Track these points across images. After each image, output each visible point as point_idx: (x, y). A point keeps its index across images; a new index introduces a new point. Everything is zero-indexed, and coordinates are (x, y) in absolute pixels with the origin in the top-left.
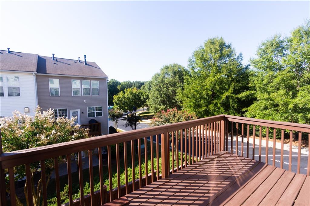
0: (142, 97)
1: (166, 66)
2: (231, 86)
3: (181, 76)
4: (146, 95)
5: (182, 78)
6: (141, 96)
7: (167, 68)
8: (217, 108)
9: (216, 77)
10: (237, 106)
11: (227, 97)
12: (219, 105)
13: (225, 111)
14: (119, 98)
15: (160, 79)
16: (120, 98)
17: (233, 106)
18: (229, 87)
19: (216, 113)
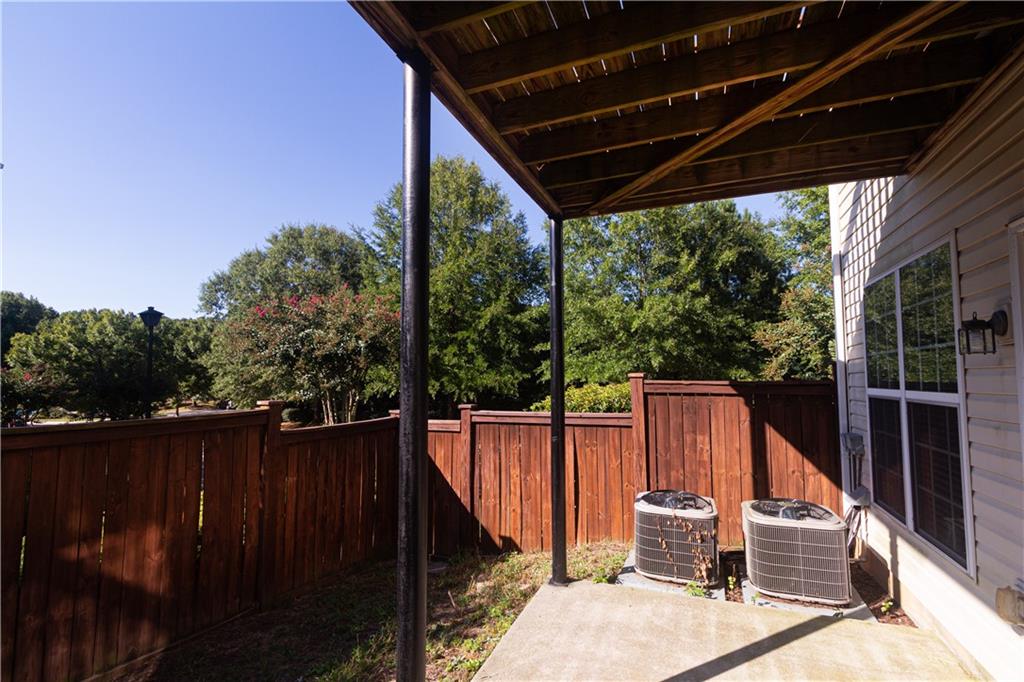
0: (178, 347)
1: (291, 229)
2: (503, 288)
3: (349, 266)
4: (196, 339)
5: (351, 271)
6: (171, 344)
7: (294, 235)
8: (465, 362)
9: (462, 261)
10: (519, 348)
11: (493, 324)
12: (471, 348)
13: (488, 367)
14: (49, 344)
15: (266, 268)
16: (56, 347)
17: (510, 352)
18: (498, 295)
19: (463, 372)
